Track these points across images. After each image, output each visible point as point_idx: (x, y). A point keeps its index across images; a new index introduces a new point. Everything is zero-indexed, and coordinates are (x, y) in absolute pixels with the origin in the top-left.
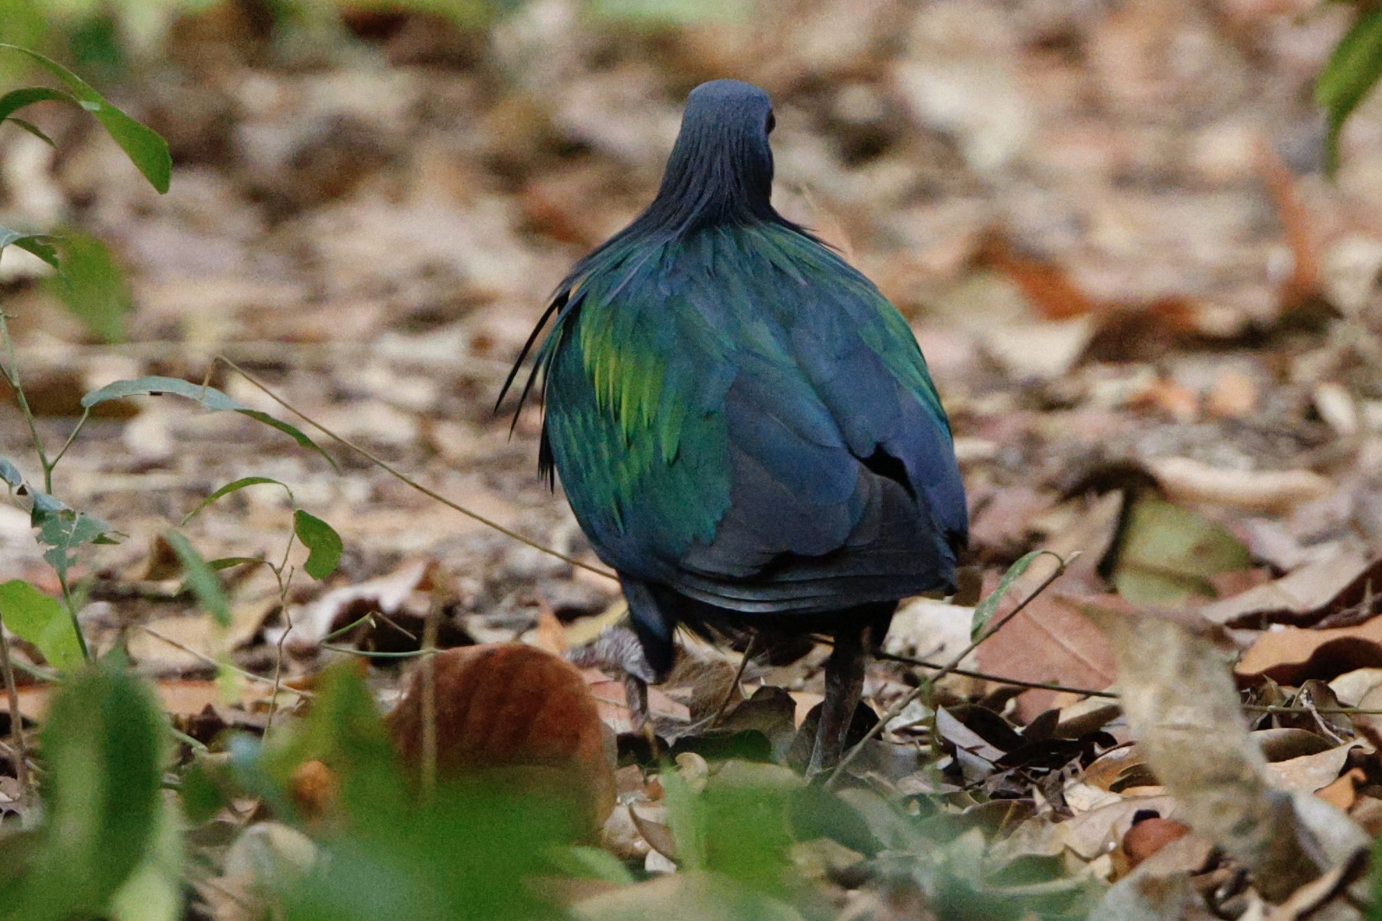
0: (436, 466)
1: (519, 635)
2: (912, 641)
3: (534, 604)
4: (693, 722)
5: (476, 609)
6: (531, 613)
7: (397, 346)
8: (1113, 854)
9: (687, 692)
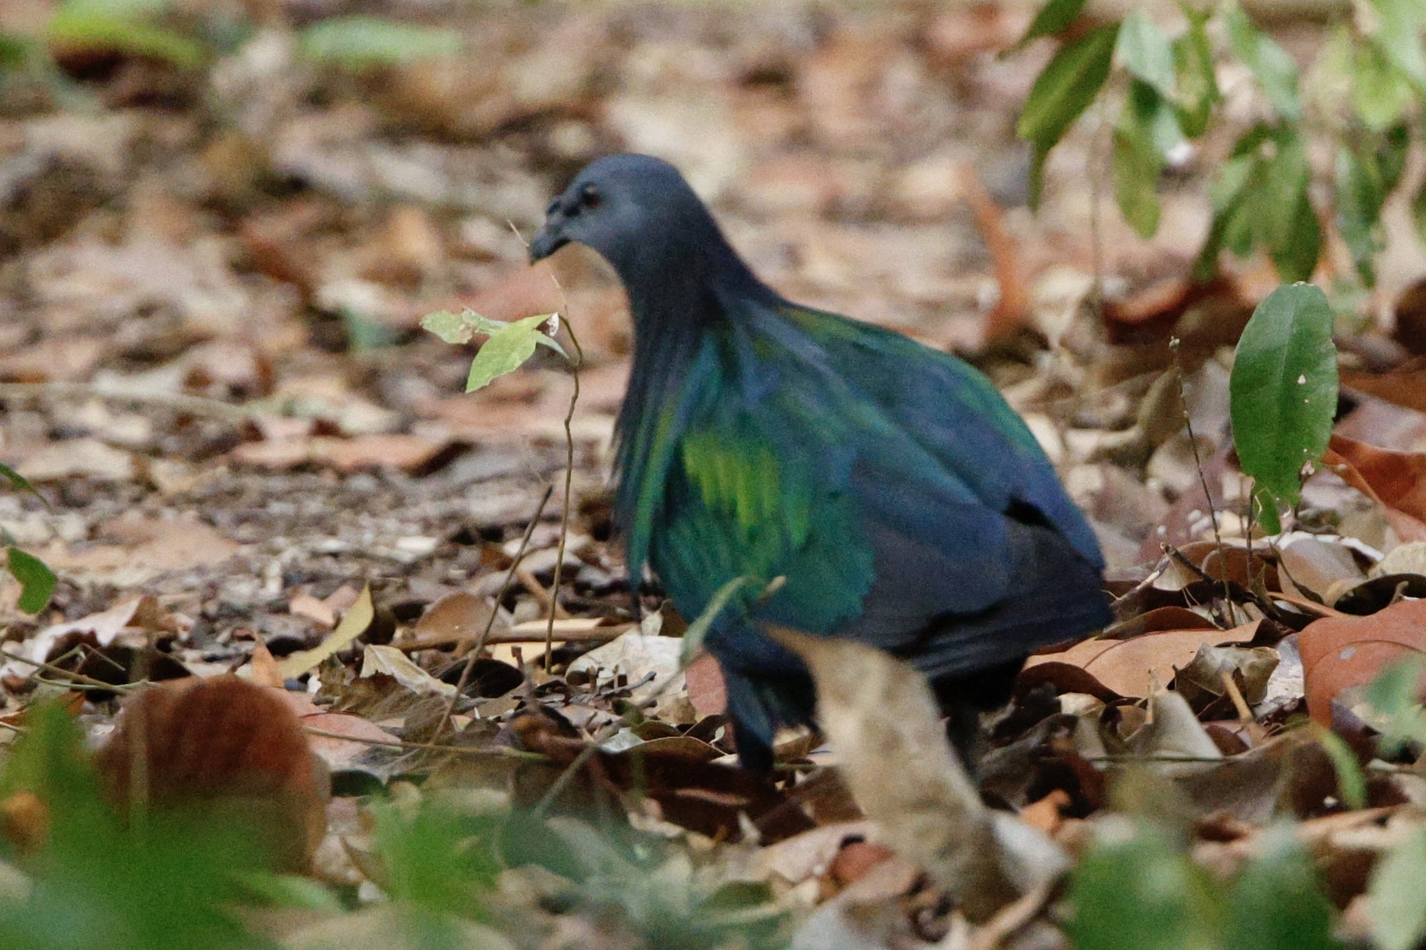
0: (151, 502)
1: (234, 669)
2: (622, 672)
3: (249, 638)
4: (405, 752)
5: (189, 644)
6: (246, 647)
7: (110, 384)
8: (821, 879)
9: (399, 723)
